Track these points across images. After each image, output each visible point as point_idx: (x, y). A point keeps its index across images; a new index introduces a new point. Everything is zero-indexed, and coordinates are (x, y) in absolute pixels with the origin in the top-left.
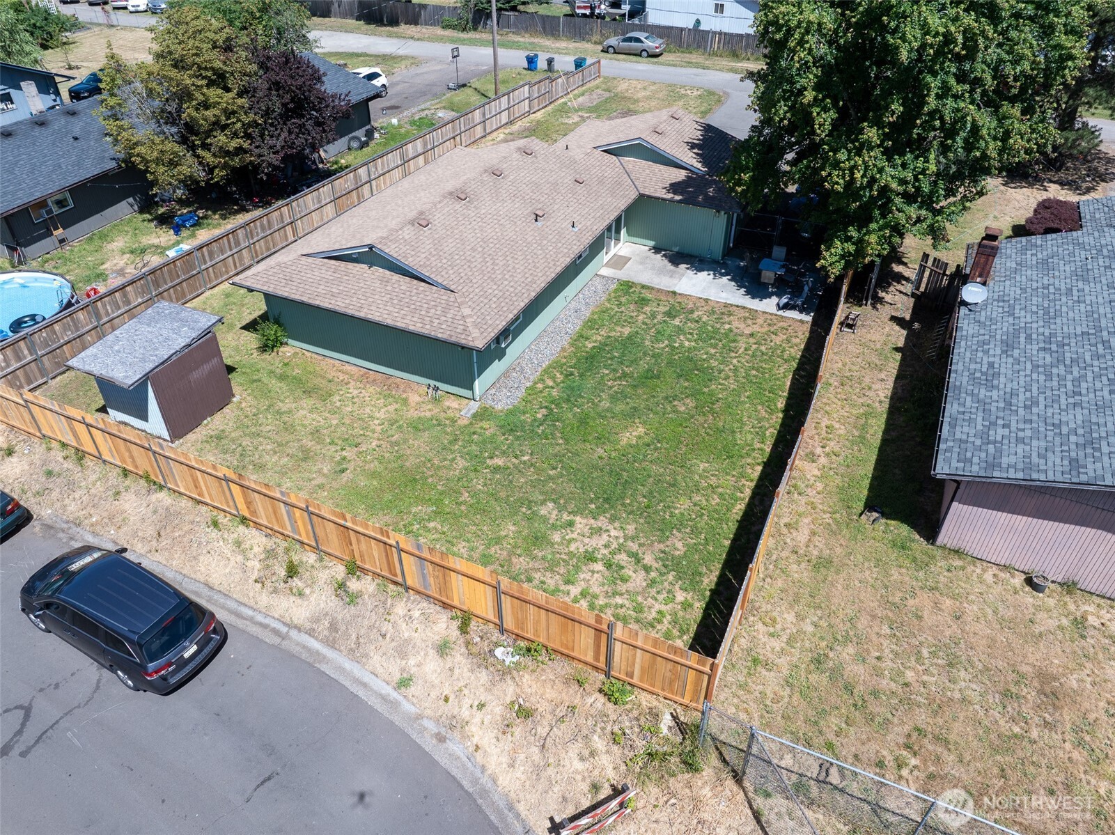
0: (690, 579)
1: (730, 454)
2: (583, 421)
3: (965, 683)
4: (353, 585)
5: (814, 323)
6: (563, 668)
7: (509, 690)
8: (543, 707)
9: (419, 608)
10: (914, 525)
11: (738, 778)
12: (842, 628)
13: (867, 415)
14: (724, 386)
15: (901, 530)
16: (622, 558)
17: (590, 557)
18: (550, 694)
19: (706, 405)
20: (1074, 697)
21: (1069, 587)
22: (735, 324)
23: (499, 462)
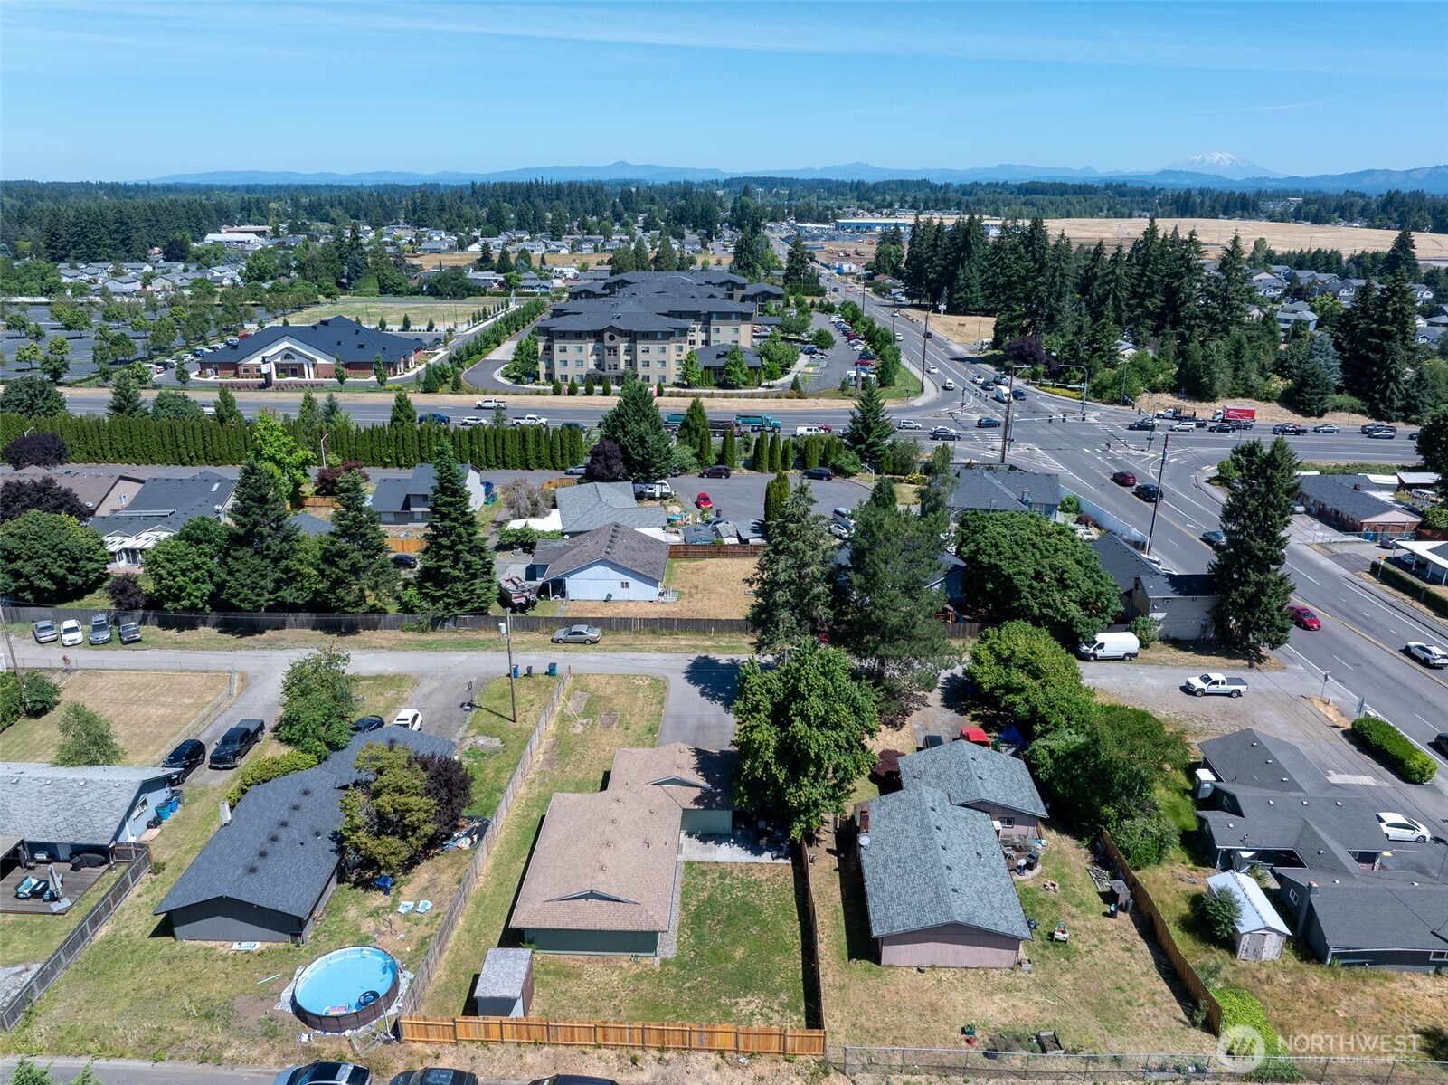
0: (795, 1009)
1: (786, 949)
2: (714, 952)
3: (907, 1016)
4: (667, 1056)
5: (794, 864)
6: (768, 1057)
7: (751, 1073)
8: (766, 1074)
9: (701, 1056)
10: (870, 960)
11: (844, 1073)
12: (858, 1010)
13: (836, 911)
14: (768, 914)
15: (866, 963)
16: (765, 1010)
17: (753, 1014)
18: (768, 1068)
19: (764, 927)
20: (942, 1008)
21: (933, 967)
22: (757, 875)
23: (688, 985)
